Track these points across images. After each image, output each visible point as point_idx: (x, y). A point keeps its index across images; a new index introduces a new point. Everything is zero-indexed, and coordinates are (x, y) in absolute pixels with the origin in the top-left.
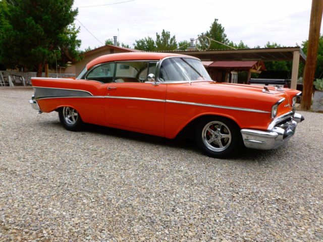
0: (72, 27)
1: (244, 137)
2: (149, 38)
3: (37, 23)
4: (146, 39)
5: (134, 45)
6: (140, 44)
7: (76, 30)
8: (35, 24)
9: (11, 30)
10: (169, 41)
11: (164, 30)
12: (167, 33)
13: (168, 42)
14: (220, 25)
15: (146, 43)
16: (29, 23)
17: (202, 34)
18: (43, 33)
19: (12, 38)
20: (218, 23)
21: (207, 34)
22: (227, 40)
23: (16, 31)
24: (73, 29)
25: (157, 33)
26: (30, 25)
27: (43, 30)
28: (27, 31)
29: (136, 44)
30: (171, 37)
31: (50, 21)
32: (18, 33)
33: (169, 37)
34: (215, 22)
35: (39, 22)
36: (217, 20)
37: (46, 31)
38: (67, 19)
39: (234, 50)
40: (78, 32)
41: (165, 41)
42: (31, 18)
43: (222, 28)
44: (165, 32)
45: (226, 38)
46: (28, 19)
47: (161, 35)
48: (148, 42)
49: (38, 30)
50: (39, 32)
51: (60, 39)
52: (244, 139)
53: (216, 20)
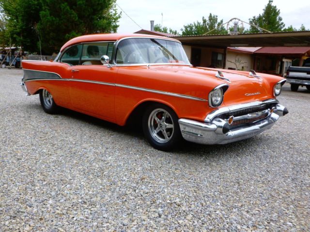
0: (114, 12)
1: (182, 128)
2: (198, 23)
3: (71, 8)
4: (195, 24)
5: (182, 30)
6: (189, 29)
7: (117, 15)
8: (69, 9)
9: (48, 16)
10: (216, 25)
11: (211, 14)
12: (214, 17)
13: (215, 27)
14: (275, 7)
15: (194, 28)
16: (64, 9)
17: (254, 17)
18: (77, 18)
19: (48, 23)
20: (272, 5)
21: (260, 18)
22: (282, 23)
23: (52, 16)
24: (115, 14)
25: (203, 18)
26: (65, 10)
27: (77, 15)
28: (62, 16)
29: (184, 29)
30: (219, 21)
31: (84, 7)
32: (54, 19)
33: (216, 21)
34: (269, 4)
35: (74, 7)
36: (272, 1)
37: (81, 17)
38: (101, 4)
39: (270, 33)
40: (119, 17)
41: (212, 26)
42: (66, 3)
43: (277, 11)
44: (213, 16)
45: (281, 22)
46: (63, 5)
47: (207, 19)
48: (196, 27)
49: (72, 15)
50: (73, 17)
51: (95, 25)
52: (181, 130)
53: (270, 2)
